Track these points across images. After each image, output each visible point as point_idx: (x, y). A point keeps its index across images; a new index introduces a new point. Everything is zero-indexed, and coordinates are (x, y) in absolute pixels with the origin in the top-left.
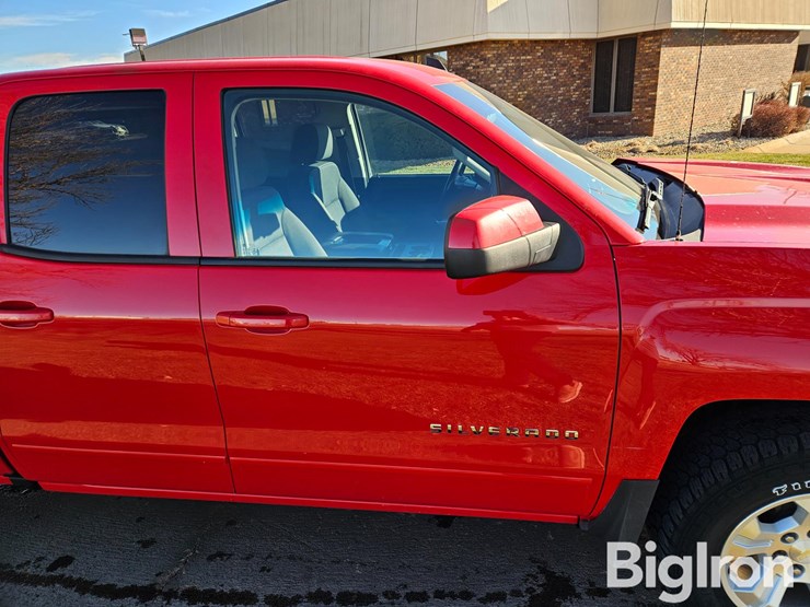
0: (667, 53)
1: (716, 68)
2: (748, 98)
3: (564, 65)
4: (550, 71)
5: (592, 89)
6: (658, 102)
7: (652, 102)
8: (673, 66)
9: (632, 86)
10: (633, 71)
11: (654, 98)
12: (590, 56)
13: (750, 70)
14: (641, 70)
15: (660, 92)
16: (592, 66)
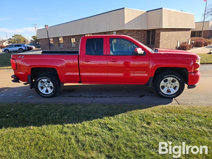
0: (162, 33)
1: (172, 36)
2: (179, 43)
3: (140, 35)
4: (137, 36)
5: (146, 40)
6: (160, 43)
7: (159, 43)
8: (163, 36)
9: (155, 40)
10: (155, 36)
11: (159, 42)
12: (146, 33)
13: (180, 37)
14: (156, 36)
15: (160, 41)
16: (146, 35)
